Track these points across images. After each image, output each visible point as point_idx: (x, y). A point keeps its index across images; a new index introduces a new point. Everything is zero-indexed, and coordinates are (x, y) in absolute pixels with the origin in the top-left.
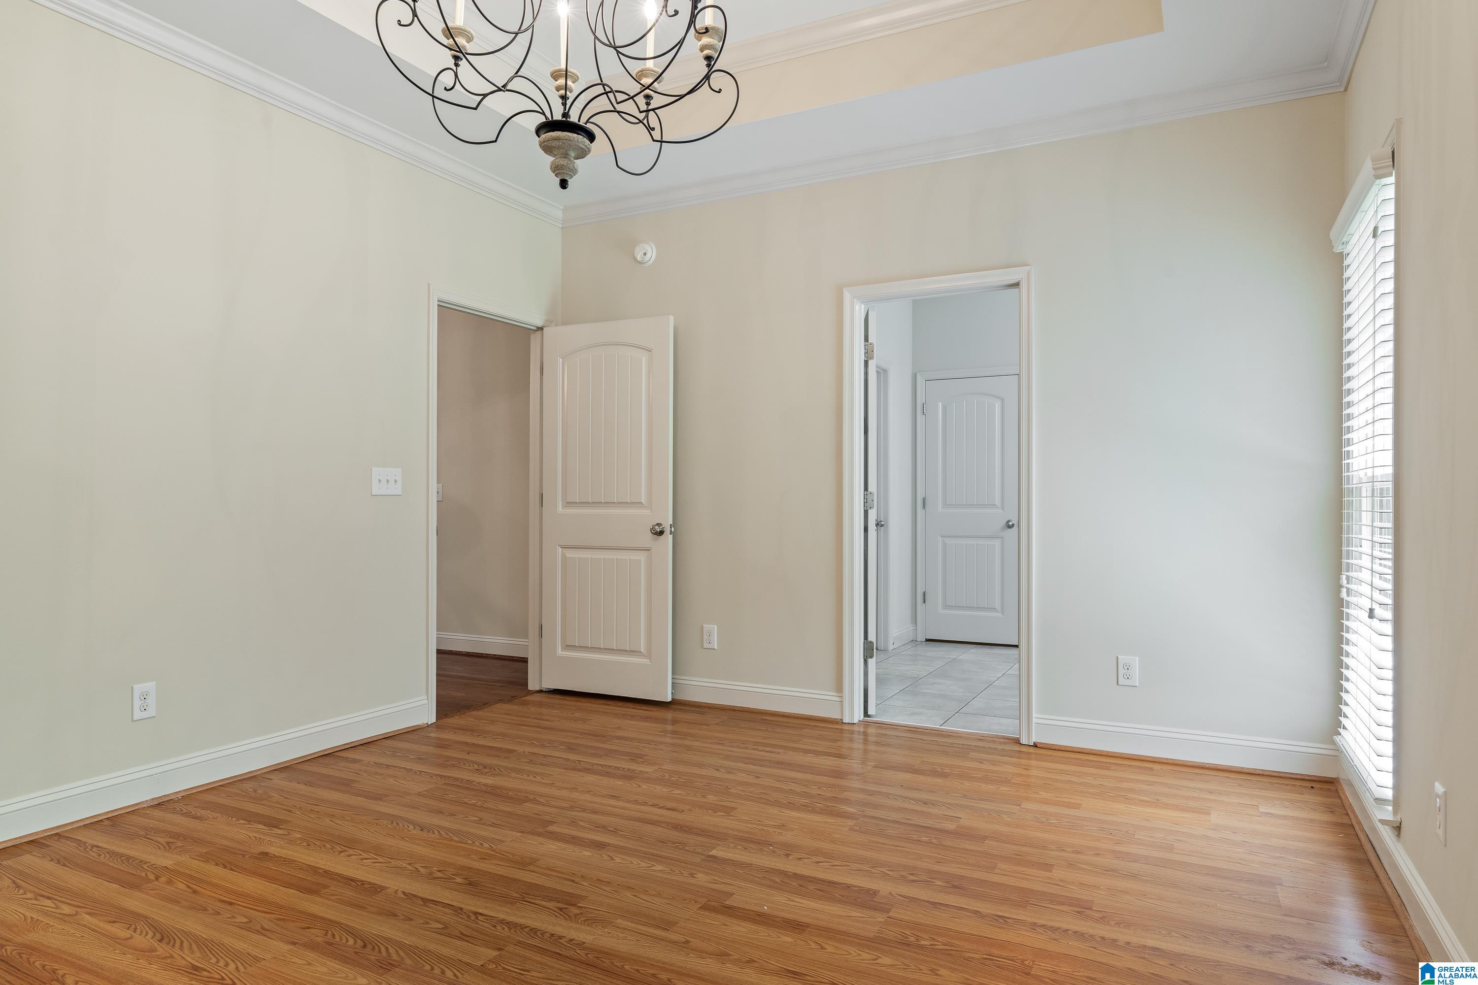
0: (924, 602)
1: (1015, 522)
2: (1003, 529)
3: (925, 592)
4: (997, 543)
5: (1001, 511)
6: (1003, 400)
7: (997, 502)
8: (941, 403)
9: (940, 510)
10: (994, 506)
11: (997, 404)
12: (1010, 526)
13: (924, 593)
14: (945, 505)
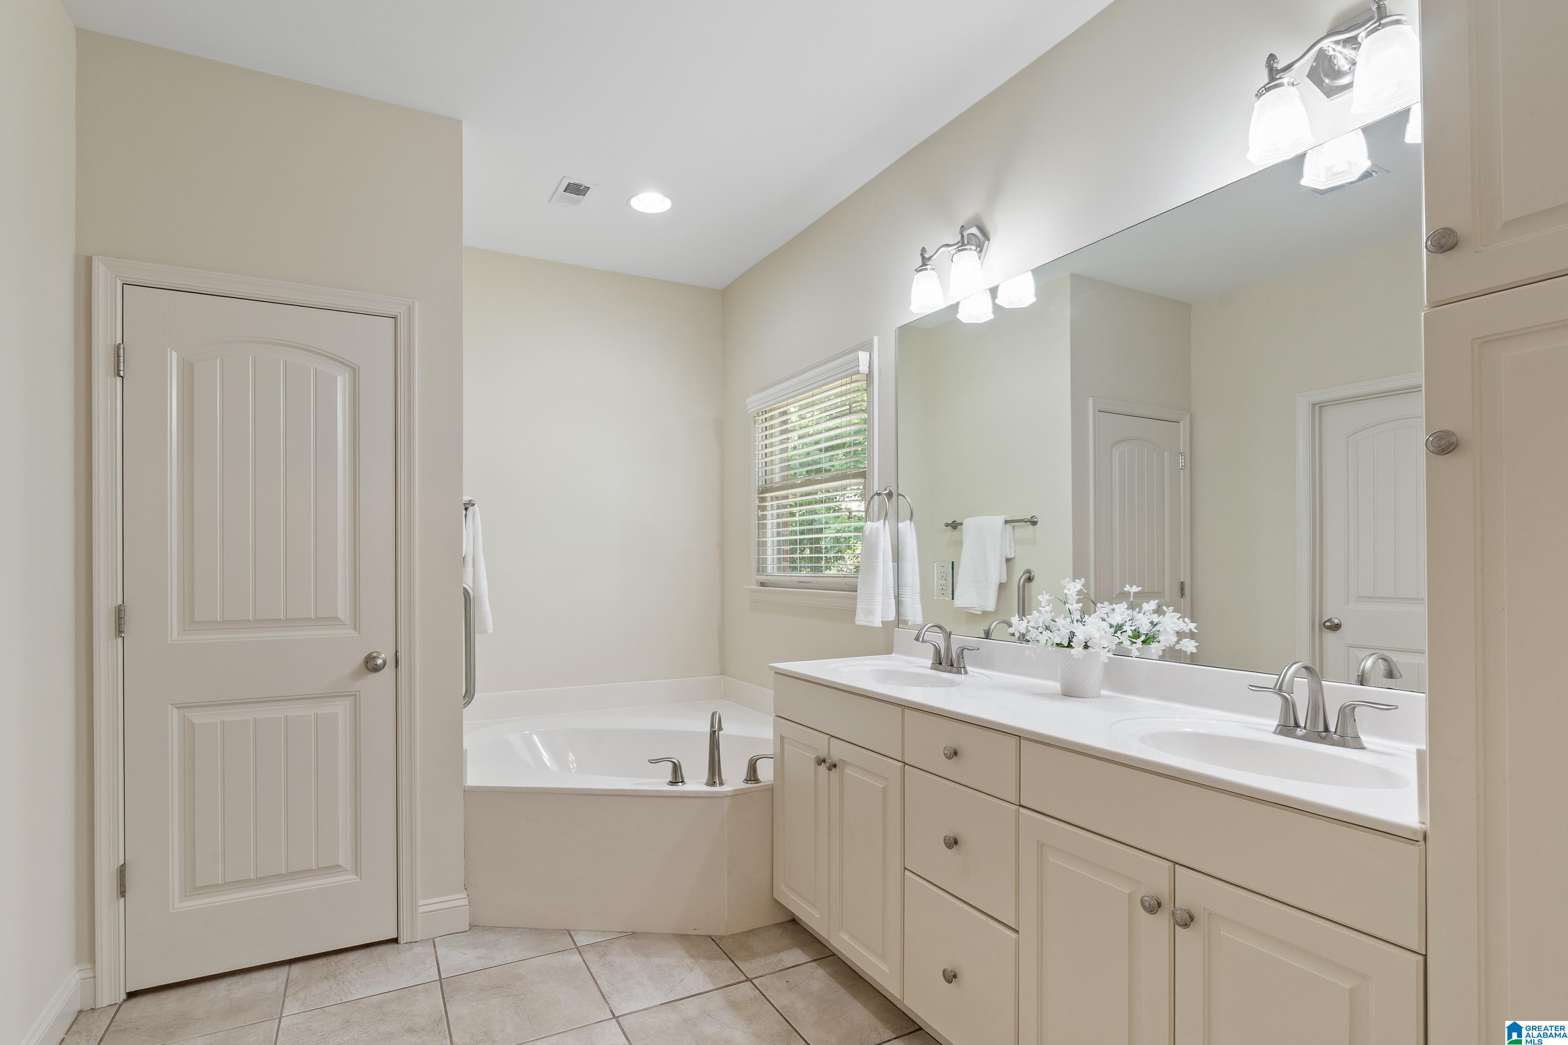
0: (123, 894)
1: (385, 655)
2: (356, 675)
3: (124, 865)
4: (340, 709)
5: (351, 632)
6: (355, 373)
7: (343, 610)
8: (174, 354)
9: (175, 636)
10: (334, 620)
11: (339, 379)
12: (371, 665)
13: (122, 871)
14: (191, 622)
